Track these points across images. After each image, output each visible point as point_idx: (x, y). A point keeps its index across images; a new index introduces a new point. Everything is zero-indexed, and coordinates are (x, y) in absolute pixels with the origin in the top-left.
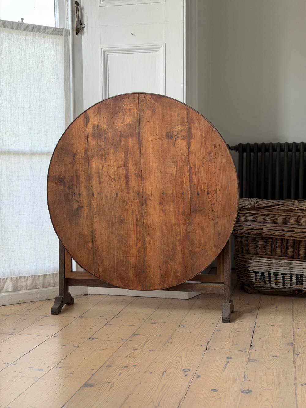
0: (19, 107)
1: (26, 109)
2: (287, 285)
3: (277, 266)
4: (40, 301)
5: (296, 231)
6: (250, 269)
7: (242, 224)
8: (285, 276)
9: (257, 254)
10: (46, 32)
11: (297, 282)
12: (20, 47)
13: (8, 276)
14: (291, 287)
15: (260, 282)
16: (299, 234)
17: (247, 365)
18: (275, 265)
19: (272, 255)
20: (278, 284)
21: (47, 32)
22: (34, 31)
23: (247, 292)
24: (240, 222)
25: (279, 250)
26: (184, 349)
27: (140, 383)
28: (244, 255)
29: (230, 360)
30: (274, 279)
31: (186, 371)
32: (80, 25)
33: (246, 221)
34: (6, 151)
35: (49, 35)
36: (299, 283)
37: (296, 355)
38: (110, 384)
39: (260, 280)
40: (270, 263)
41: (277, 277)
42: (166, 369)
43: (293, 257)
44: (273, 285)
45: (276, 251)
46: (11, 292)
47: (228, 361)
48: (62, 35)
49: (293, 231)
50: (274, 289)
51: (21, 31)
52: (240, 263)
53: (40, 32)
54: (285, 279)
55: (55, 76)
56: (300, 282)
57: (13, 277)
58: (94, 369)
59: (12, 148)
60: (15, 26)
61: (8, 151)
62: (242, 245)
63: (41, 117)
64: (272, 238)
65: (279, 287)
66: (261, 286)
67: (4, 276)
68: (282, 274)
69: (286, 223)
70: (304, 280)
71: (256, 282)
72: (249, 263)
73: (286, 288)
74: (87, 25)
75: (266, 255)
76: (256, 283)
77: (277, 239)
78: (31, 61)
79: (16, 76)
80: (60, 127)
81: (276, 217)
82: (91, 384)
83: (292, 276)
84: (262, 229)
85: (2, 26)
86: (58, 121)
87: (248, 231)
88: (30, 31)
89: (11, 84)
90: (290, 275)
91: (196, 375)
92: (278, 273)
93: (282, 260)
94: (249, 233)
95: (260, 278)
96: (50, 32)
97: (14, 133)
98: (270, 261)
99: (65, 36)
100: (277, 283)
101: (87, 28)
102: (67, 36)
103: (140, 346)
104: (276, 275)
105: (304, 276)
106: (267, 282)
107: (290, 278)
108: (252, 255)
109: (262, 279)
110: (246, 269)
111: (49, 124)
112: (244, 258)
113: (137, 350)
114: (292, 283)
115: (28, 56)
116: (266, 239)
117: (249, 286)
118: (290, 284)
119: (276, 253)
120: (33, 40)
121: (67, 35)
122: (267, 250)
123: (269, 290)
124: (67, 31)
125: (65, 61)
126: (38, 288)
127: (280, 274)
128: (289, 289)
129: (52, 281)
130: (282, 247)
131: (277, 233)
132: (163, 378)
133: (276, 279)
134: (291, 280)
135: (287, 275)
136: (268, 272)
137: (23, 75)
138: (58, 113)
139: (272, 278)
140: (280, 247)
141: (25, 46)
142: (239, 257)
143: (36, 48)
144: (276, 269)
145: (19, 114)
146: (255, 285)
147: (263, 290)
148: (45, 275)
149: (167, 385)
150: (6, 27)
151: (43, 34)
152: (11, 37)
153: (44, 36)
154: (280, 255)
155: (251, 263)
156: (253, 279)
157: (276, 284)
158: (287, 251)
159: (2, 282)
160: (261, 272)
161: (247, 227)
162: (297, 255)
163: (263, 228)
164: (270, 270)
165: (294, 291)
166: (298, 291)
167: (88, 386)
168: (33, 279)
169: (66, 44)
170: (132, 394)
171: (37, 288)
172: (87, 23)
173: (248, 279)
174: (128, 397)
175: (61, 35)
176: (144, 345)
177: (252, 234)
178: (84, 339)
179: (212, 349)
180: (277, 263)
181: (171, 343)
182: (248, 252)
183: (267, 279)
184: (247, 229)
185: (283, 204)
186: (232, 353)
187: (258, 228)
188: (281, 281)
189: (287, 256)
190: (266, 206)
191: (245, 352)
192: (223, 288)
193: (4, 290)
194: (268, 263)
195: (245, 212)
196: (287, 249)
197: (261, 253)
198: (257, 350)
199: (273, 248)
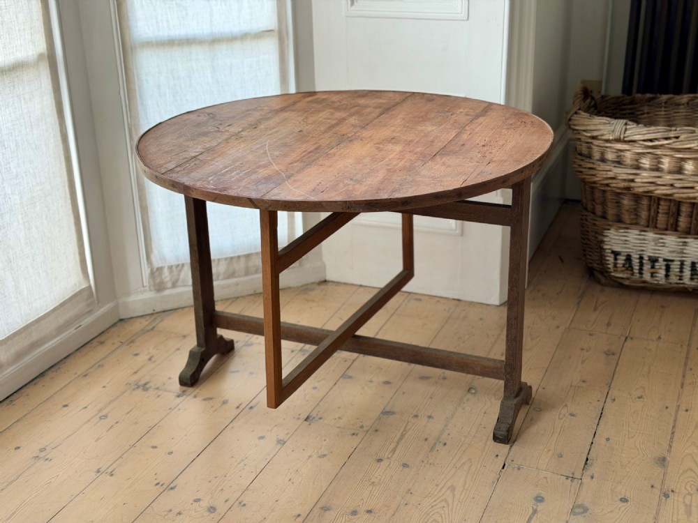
2: (674, 279)
3: (656, 245)
4: (242, 297)
6: (605, 247)
7: (595, 166)
8: (670, 263)
9: (619, 220)
11: (692, 275)
14: (681, 282)
15: (623, 271)
17: (567, 522)
18: (653, 243)
19: (648, 226)
20: (656, 277)
23: (599, 282)
24: (593, 161)
25: (661, 218)
26: (464, 464)
28: (597, 221)
29: (540, 507)
30: (650, 267)
33: (603, 160)
36: (696, 277)
37: (664, 498)
39: (624, 266)
40: (644, 240)
41: (654, 265)
43: (687, 233)
45: (657, 220)
47: (535, 507)
49: (692, 188)
50: (648, 283)
52: (587, 232)
54: (670, 268)
56: (697, 275)
58: (299, 515)
62: (594, 201)
64: (651, 197)
65: (657, 280)
66: (625, 276)
68: (665, 260)
69: (680, 170)
71: (615, 269)
72: (604, 236)
73: (671, 283)
75: (636, 224)
77: (659, 199)
81: (661, 158)
83: (684, 265)
84: (632, 181)
87: (606, 182)
90: (680, 263)
92: (659, 257)
93: (668, 236)
94: (607, 185)
95: (623, 264)
98: (643, 237)
100: (654, 275)
103: (389, 450)
104: (653, 260)
106: (635, 271)
107: (679, 267)
108: (610, 223)
109: (627, 266)
110: (598, 246)
112: (595, 224)
113: (382, 463)
114: (682, 276)
116: (637, 198)
117: (602, 273)
118: (678, 278)
119: (656, 223)
122: (640, 216)
123: (638, 285)
126: (239, 277)
127: (662, 259)
128: (676, 285)
130: (669, 213)
131: (660, 191)
133: (653, 267)
134: (681, 271)
135: (675, 263)
136: (640, 254)
139: (645, 266)
140: (665, 213)
142: (586, 220)
144: (654, 251)
146: (613, 274)
147: (627, 283)
148: (248, 254)
154: (664, 226)
155: (607, 236)
156: (609, 264)
157: (652, 276)
158: (677, 221)
159: (175, 270)
160: (626, 254)
161: (604, 173)
163: (634, 179)
164: (643, 251)
165: (686, 288)
166: (693, 289)
171: (237, 276)
173: (601, 262)
176: (396, 447)
177: (614, 187)
178: (298, 419)
179: (513, 468)
180: (656, 241)
181: (445, 444)
182: (604, 217)
183: (636, 267)
184: (605, 176)
185: (677, 138)
186: (547, 482)
187: (625, 177)
188: (663, 272)
189: (676, 230)
190: (642, 139)
191: (571, 481)
192: (503, 371)
193: (180, 283)
194: (640, 239)
195: (602, 145)
196: (677, 218)
197: (628, 222)
198: (595, 476)
199: (652, 213)
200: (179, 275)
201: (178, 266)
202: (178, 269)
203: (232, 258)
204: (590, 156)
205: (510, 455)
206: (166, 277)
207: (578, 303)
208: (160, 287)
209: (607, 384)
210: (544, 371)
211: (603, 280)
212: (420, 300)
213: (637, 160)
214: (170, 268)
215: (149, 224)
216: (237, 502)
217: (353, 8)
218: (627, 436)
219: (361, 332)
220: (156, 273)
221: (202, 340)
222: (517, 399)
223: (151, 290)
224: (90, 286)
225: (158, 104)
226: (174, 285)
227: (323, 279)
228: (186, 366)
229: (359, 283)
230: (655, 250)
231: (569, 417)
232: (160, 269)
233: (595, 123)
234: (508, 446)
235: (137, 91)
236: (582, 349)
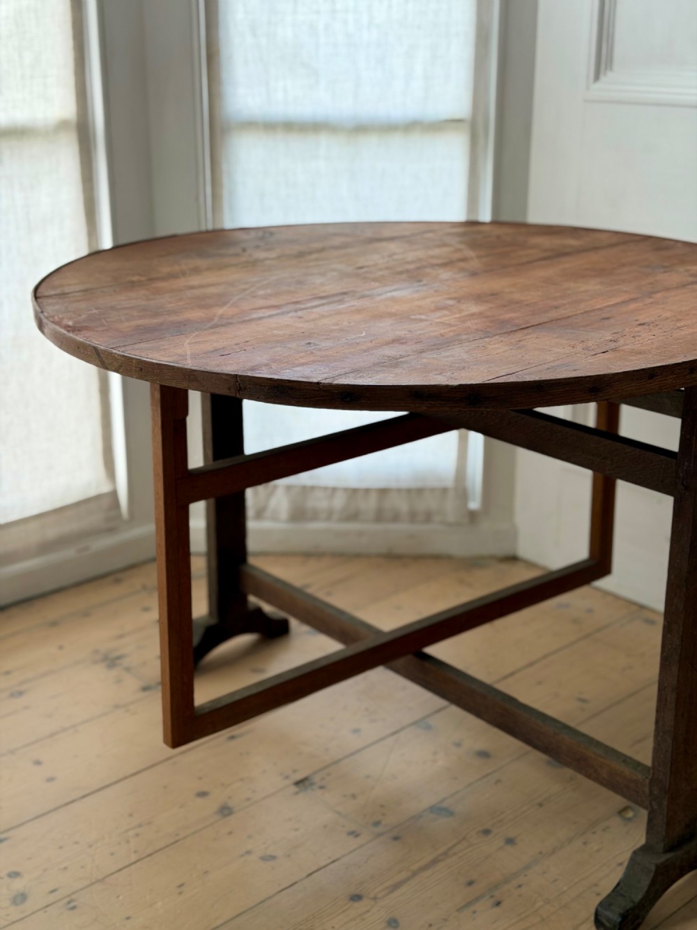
103: (388, 883)
129: (405, 508)
176: (405, 881)
178: (287, 777)
181: (498, 904)
193: (268, 513)
200: (268, 502)
202: (268, 492)
203: (355, 490)
216: (68, 899)
219: (434, 650)
221: (215, 607)
222: (669, 856)
224: (114, 494)
227: (511, 554)
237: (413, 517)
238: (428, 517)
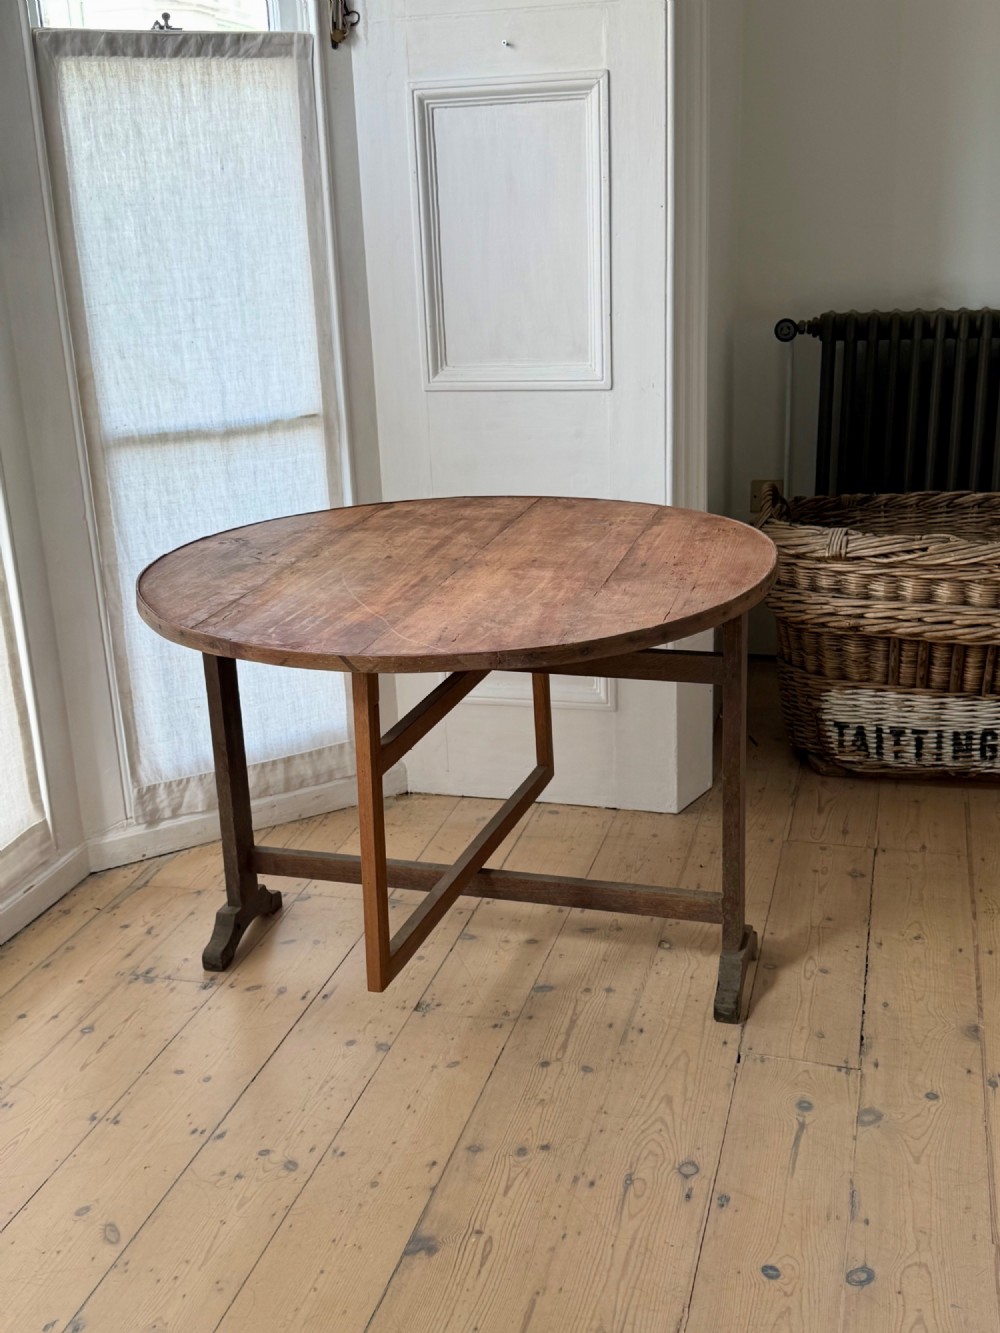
0: (178, 298)
1: (199, 303)
2: (928, 759)
3: (901, 709)
4: (281, 825)
5: (958, 622)
6: (824, 717)
7: (803, 598)
8: (922, 736)
9: (844, 677)
10: (242, 51)
11: (955, 751)
12: (166, 110)
13: (191, 773)
14: (939, 763)
15: (853, 751)
16: (967, 630)
17: (855, 1138)
18: (896, 708)
19: (886, 683)
20: (902, 757)
21: (245, 53)
22: (206, 55)
23: (817, 771)
24: (797, 591)
25: (906, 670)
26: (677, 1059)
27: (564, 1237)
28: (808, 679)
29: (809, 1118)
30: (893, 743)
31: (687, 1169)
32: (344, 15)
33: (814, 588)
34: (152, 435)
35: (249, 62)
36: (960, 754)
37: (991, 1088)
38: (483, 1238)
39: (853, 745)
40: (882, 703)
41: (899, 740)
42: (631, 1167)
43: (945, 689)
44: (889, 758)
45: (899, 673)
46: (203, 812)
47: (800, 1119)
48: (292, 56)
49: (950, 622)
50: (891, 767)
51: (166, 62)
52: (794, 696)
53: (222, 56)
54: (922, 743)
55: (276, 187)
56: (963, 751)
57: (205, 775)
58: (434, 1163)
59: (171, 423)
60: (145, 45)
61: (159, 435)
62: (802, 649)
63: (243, 322)
64: (888, 639)
65: (903, 763)
66: (856, 759)
67: (180, 775)
68: (914, 732)
69: (929, 598)
70: (974, 747)
71: (841, 749)
72: (822, 701)
73: (924, 766)
74: (365, 18)
75: (868, 680)
76: (840, 752)
77: (901, 641)
78: (203, 152)
79: (162, 203)
80: (303, 342)
81: (901, 581)
82: (430, 1239)
83: (943, 737)
84: (861, 616)
85: (107, 52)
86: (295, 325)
87: (821, 620)
88: (191, 56)
89: (149, 232)
90: (935, 735)
91: (716, 1196)
92: (905, 728)
93: (917, 696)
94: (824, 625)
95: (853, 741)
96: (254, 51)
97: (170, 379)
98: (881, 699)
99: (299, 57)
100: (899, 755)
101: (366, 23)
102: (307, 57)
103: (557, 1047)
104: (897, 733)
105: (975, 737)
106: (871, 751)
107: (935, 740)
108: (830, 681)
109: (859, 743)
110: (815, 717)
111: (270, 339)
112: (806, 685)
113: (550, 1068)
114: (941, 754)
115: (193, 135)
116: (868, 641)
117: (821, 757)
118: (934, 757)
119: (899, 677)
120: (203, 82)
121: (305, 54)
122: (873, 669)
123: (875, 771)
124: (305, 39)
125: (304, 138)
126: (275, 794)
127: (909, 731)
128: (931, 768)
129: (309, 772)
130: (916, 661)
131: (904, 629)
132: (626, 1212)
133: (897, 743)
134: (939, 747)
135: (929, 735)
136: (876, 725)
137: (181, 199)
138: (294, 301)
139: (885, 742)
140: (911, 662)
141: (180, 105)
142: (792, 679)
143: (213, 106)
144: (897, 720)
145: (181, 320)
146: (837, 757)
147: (859, 769)
148: (289, 758)
149: (637, 1242)
150: (119, 52)
151: (231, 59)
152: (137, 81)
153: (234, 66)
154: (910, 682)
155: (827, 701)
156: (831, 743)
157: (896, 757)
158: (929, 672)
159: (176, 789)
160: (856, 725)
161: (818, 607)
162: (959, 682)
163: (863, 614)
164: (881, 720)
165: (946, 772)
166: (957, 773)
167: (421, 1249)
168: (259, 774)
169: (305, 83)
170: (545, 1289)
171: (272, 793)
172: (365, 9)
173: (819, 740)
174: (533, 1303)
175: (288, 53)
176: (567, 1040)
177: (834, 627)
178: (404, 1008)
179: (755, 1060)
180: (900, 704)
181: (641, 1031)
182: (819, 672)
183: (872, 744)
184: (819, 612)
185: (925, 550)
186: (811, 1078)
187: (851, 611)
188: (912, 750)
189: (928, 686)
190: (873, 553)
191: (846, 1073)
192: (721, 909)
193: (183, 810)
194: (876, 703)
195: (813, 566)
196: (929, 668)
197: (856, 677)
198: (881, 1062)
199: (892, 663)
200: (182, 797)
201: (180, 782)
202: (181, 787)
203: (263, 765)
204: (793, 584)
205: (745, 1040)
206: (162, 802)
207: (794, 804)
208: (152, 819)
209: (865, 921)
210: (767, 906)
211: (823, 768)
212: (557, 813)
213: (865, 587)
214: (169, 786)
215: (133, 717)
216: (330, 1151)
217: (436, 379)
218: (913, 998)
220: (146, 795)
221: (236, 896)
222: (744, 951)
223: (139, 824)
224: (45, 821)
225: (144, 533)
226: (175, 814)
227: (403, 791)
228: (213, 938)
229: (460, 794)
230: (899, 717)
231: (820, 974)
232: (152, 789)
233: (799, 535)
234: (738, 1027)
235: (112, 513)
236: (816, 871)
237: (317, 779)
238: (331, 776)
